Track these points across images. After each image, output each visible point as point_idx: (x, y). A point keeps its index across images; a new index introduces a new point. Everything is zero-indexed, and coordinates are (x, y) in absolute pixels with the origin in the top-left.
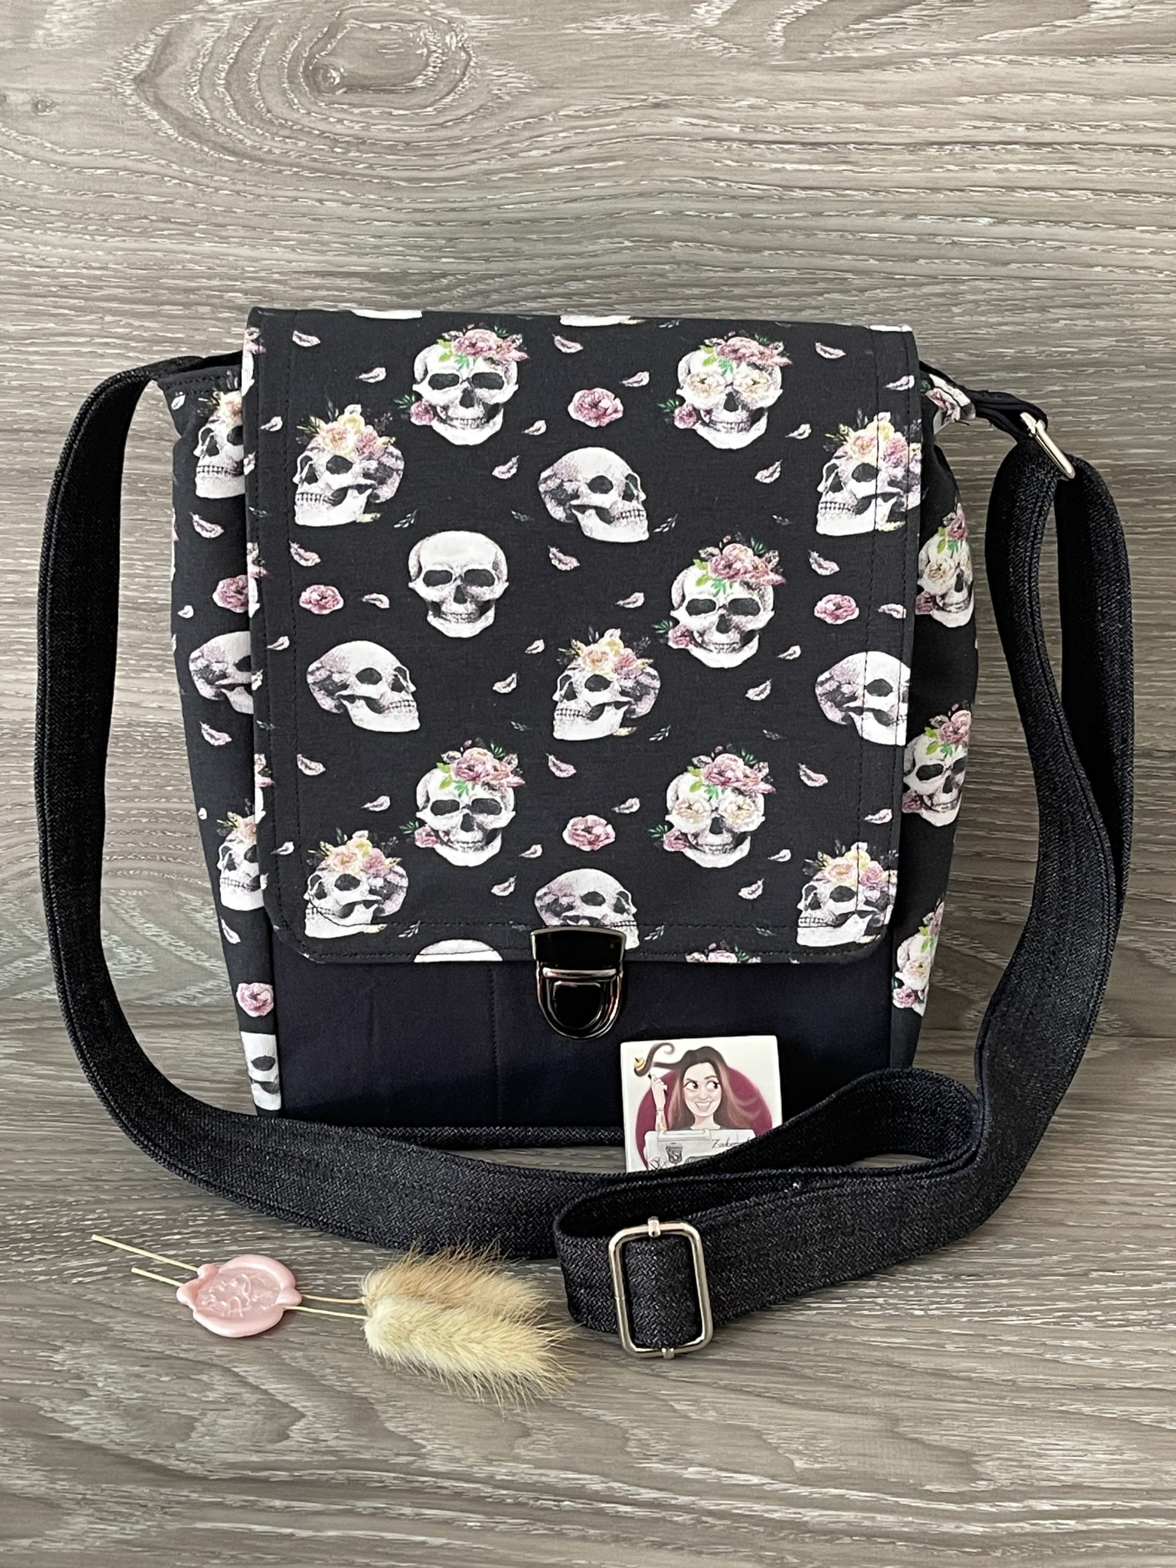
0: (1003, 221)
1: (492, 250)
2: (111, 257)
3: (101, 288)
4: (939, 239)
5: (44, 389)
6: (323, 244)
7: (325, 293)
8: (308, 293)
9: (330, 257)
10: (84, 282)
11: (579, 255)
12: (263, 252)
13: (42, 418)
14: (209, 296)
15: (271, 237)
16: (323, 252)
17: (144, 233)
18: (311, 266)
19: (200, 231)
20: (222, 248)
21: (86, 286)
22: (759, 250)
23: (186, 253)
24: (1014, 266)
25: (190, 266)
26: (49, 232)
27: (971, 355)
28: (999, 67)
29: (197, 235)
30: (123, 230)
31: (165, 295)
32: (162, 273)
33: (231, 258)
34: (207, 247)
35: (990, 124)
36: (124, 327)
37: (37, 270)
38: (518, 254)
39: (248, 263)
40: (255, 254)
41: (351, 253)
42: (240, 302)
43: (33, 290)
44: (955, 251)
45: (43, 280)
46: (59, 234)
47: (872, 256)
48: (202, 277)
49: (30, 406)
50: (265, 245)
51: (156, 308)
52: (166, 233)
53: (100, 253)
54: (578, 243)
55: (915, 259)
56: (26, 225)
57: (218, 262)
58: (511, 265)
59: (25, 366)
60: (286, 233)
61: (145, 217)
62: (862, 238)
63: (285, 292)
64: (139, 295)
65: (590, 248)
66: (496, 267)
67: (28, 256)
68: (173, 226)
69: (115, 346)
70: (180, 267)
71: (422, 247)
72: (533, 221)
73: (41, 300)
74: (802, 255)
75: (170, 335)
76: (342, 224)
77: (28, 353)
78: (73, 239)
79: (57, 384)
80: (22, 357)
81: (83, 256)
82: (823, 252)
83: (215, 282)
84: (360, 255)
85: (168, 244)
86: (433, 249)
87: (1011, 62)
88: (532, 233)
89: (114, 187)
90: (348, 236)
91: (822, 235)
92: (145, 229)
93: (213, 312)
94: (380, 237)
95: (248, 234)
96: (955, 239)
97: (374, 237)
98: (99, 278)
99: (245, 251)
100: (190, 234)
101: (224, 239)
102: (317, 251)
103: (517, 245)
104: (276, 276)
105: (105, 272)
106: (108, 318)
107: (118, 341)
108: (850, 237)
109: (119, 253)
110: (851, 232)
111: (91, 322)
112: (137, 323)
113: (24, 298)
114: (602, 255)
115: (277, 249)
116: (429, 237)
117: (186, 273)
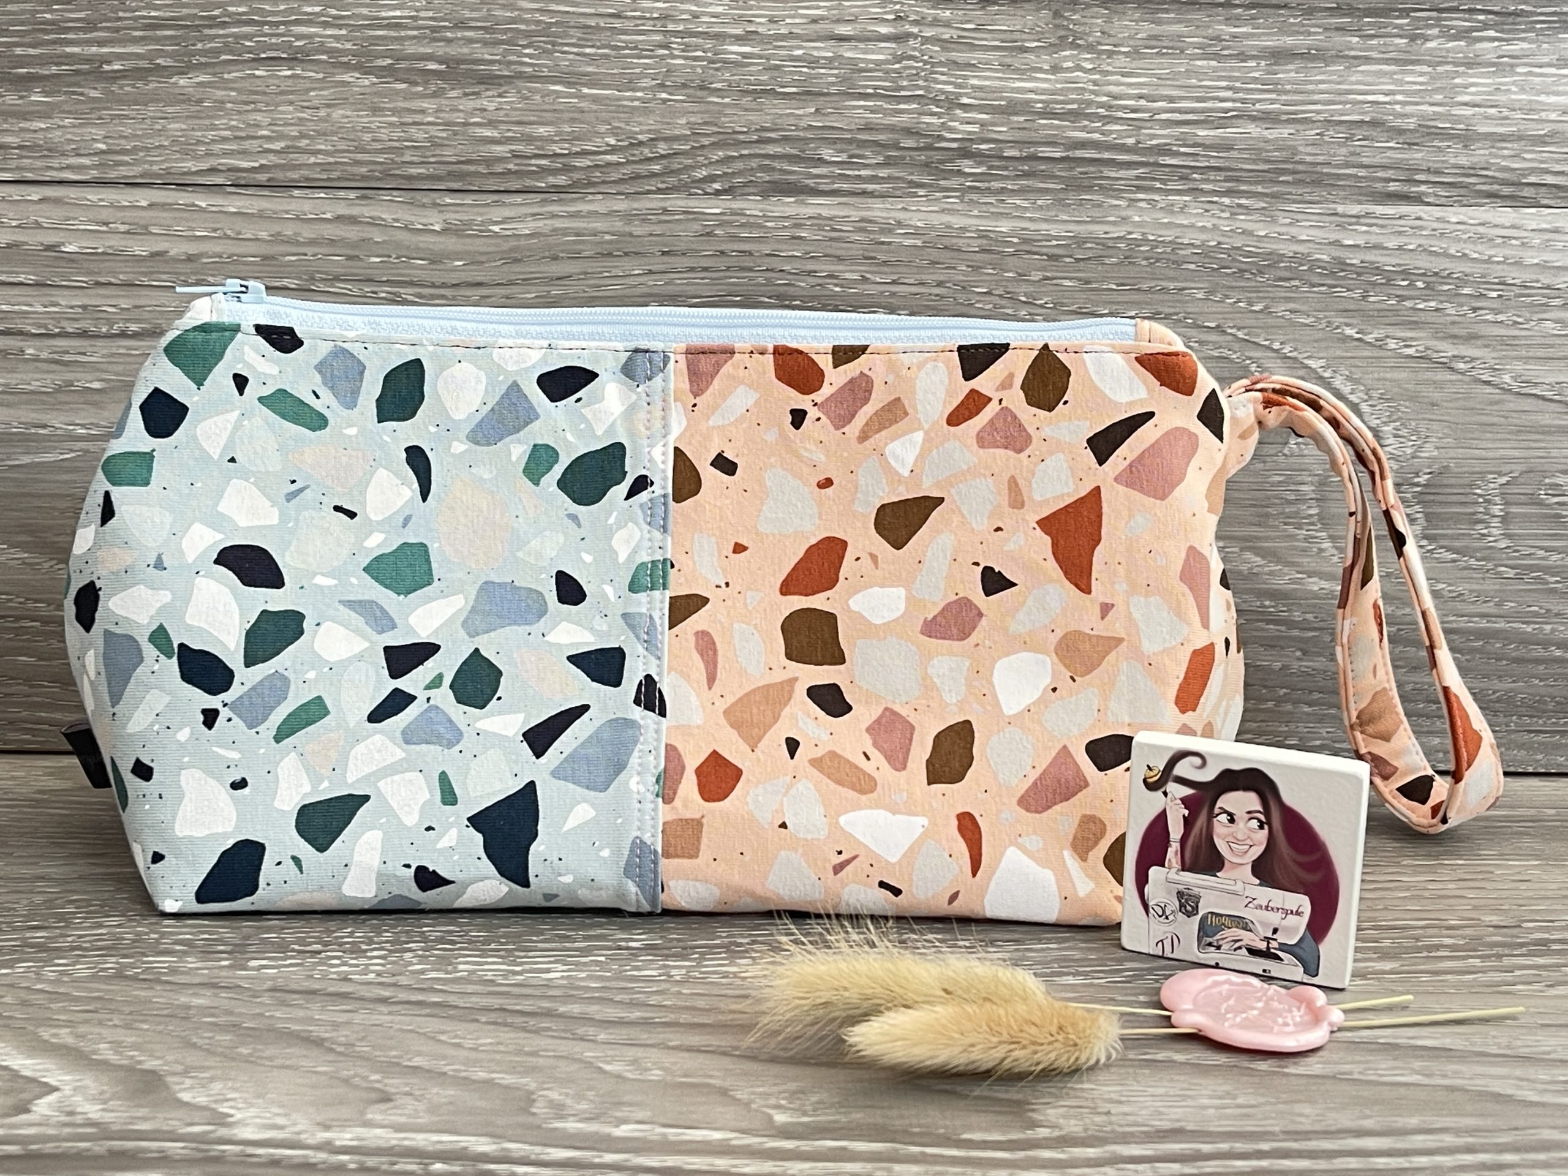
0: (49, 248)
1: (660, 222)
2: (1124, 213)
3: (1138, 178)
4: (123, 228)
5: (1216, 57)
6: (863, 230)
7: (863, 173)
8: (883, 173)
9: (855, 215)
10: (1158, 185)
11: (554, 216)
12: (937, 220)
13: (1219, 22)
14: (1006, 168)
15: (925, 238)
16: (862, 220)
17: (1080, 241)
18: (877, 204)
19: (1010, 244)
20: (985, 224)
21: (1155, 179)
22: (339, 219)
23: (1030, 219)
24: (35, 197)
25: (1026, 204)
26: (1198, 243)
27: (82, 94)
28: (58, 421)
29: (1015, 240)
30: (1106, 245)
31: (1058, 170)
32: (1061, 196)
33: (976, 212)
34: (1004, 226)
35: (67, 358)
36: (1111, 132)
37: (1215, 199)
38: (628, 217)
39: (956, 207)
40: (947, 218)
41: (830, 219)
42: (966, 162)
43: (1223, 174)
44: (104, 215)
45: (1210, 187)
46: (1186, 242)
47: (202, 210)
48: (1013, 191)
49: (1235, 36)
50: (933, 228)
51: (1070, 154)
52: (1055, 243)
53: (1137, 219)
54: (555, 230)
55: (151, 206)
56: (1227, 252)
57: (992, 210)
58: (636, 205)
59: (1238, 84)
60: (907, 242)
61: (1078, 260)
62: (215, 230)
63: (912, 174)
64: (1092, 169)
65: (540, 224)
66: (654, 202)
67: (1227, 215)
68: (1045, 250)
69: (1125, 107)
70: (1039, 202)
71: (743, 225)
72: (610, 255)
73: (1213, 163)
74: (287, 212)
75: (1056, 122)
76: (839, 253)
77: (1234, 101)
78: (1169, 235)
79: (1199, 63)
80: (1241, 95)
81: (1159, 215)
82: (261, 216)
83: (996, 185)
84: (819, 217)
85: (1054, 230)
86: (729, 223)
87: (44, 426)
88: (610, 242)
89: (1115, 297)
90: (831, 239)
91: (263, 235)
92: (1079, 247)
93: (1001, 149)
94: (794, 238)
95: (954, 241)
96: (104, 228)
97: (800, 238)
98: (1139, 189)
99: (957, 221)
100: (1025, 241)
101: (983, 235)
102: (871, 222)
103: (627, 229)
104: (921, 192)
105: (1132, 196)
106: (1131, 141)
107: (1120, 114)
108: (229, 232)
109: (1112, 219)
110: (229, 237)
111: (1153, 137)
112: (1096, 136)
113: (1233, 165)
114: (526, 216)
115: (919, 224)
116: (735, 238)
117: (1031, 196)
